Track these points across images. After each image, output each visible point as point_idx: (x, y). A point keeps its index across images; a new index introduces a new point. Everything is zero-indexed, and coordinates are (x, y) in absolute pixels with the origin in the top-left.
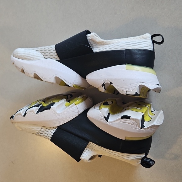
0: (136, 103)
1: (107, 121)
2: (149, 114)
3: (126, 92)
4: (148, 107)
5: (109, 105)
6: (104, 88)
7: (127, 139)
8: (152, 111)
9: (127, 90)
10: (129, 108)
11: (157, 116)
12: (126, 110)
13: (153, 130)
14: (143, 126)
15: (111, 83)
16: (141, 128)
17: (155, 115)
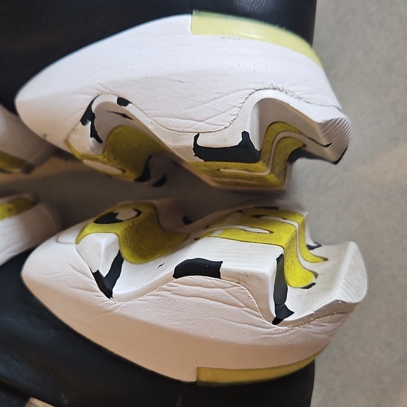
0: (240, 211)
1: (109, 294)
2: (301, 259)
3: (196, 137)
4: (296, 224)
5: (121, 221)
6: (94, 133)
7: (206, 377)
8: (310, 248)
9: (200, 126)
10: (213, 232)
11: (340, 262)
12: (196, 239)
13: (329, 326)
14: (282, 313)
15: (123, 102)
16: (276, 321)
17: (326, 259)
